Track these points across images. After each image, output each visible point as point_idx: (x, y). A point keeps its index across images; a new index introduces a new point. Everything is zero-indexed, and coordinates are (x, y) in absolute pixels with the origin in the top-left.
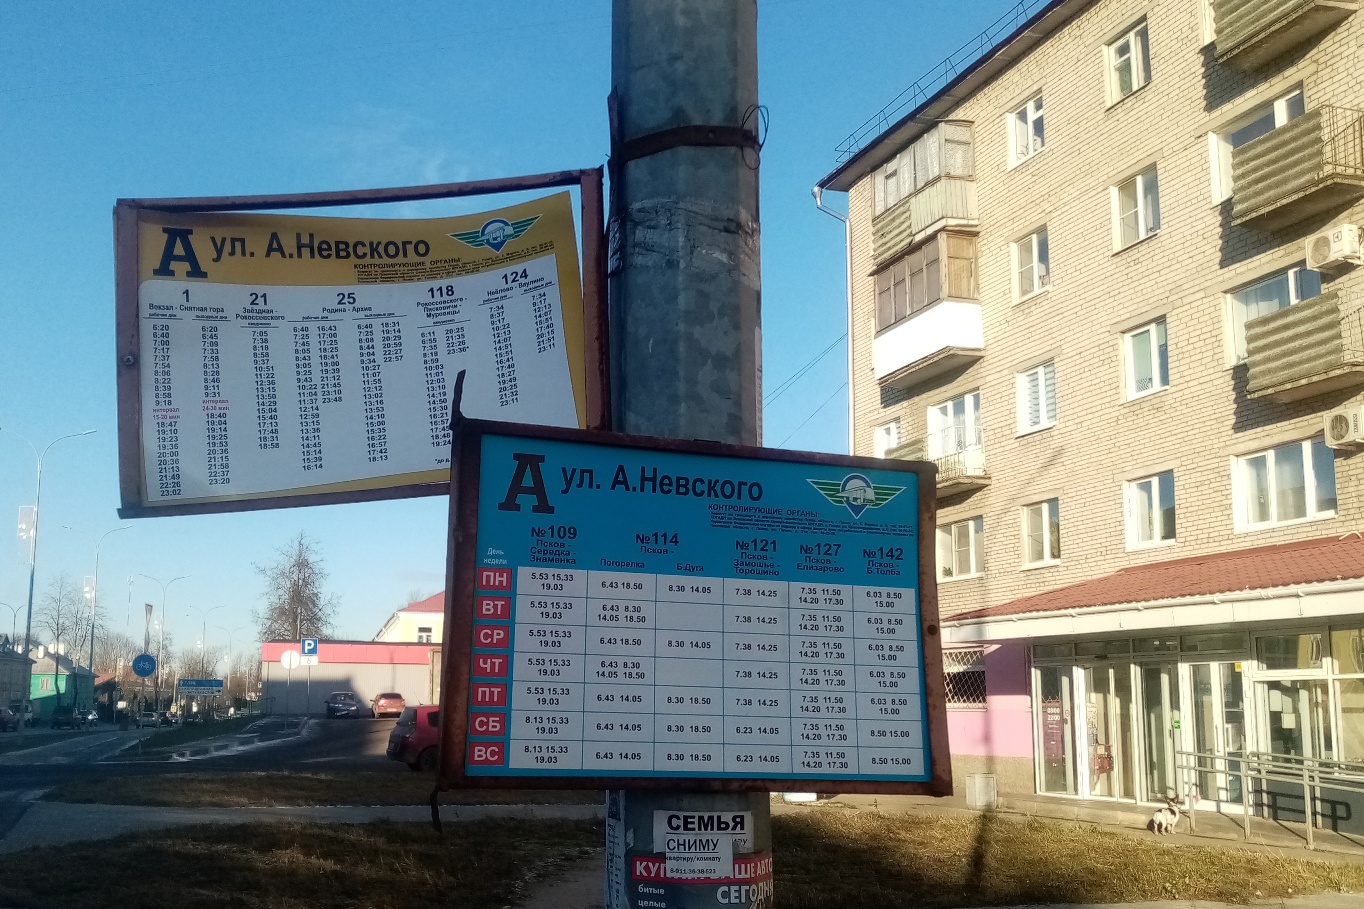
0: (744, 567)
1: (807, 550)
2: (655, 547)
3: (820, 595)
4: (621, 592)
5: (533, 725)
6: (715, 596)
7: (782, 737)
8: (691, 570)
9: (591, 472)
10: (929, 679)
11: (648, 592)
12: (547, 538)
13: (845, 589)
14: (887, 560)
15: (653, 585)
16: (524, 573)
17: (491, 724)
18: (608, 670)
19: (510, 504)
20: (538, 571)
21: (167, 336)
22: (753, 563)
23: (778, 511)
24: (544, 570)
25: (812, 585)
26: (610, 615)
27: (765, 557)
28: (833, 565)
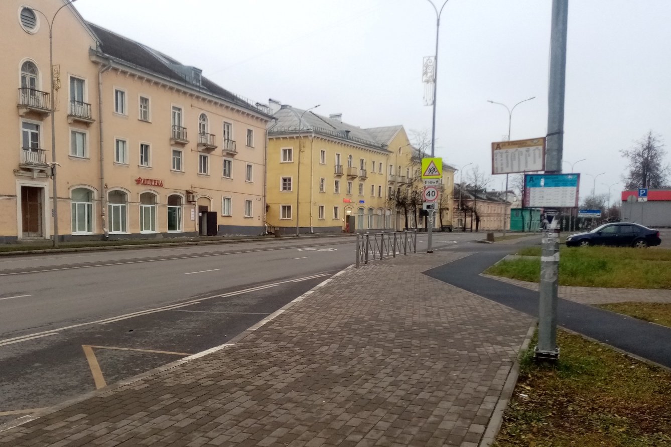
12: (533, 184)
14: (574, 184)
16: (532, 188)
19: (530, 182)
23: (561, 180)
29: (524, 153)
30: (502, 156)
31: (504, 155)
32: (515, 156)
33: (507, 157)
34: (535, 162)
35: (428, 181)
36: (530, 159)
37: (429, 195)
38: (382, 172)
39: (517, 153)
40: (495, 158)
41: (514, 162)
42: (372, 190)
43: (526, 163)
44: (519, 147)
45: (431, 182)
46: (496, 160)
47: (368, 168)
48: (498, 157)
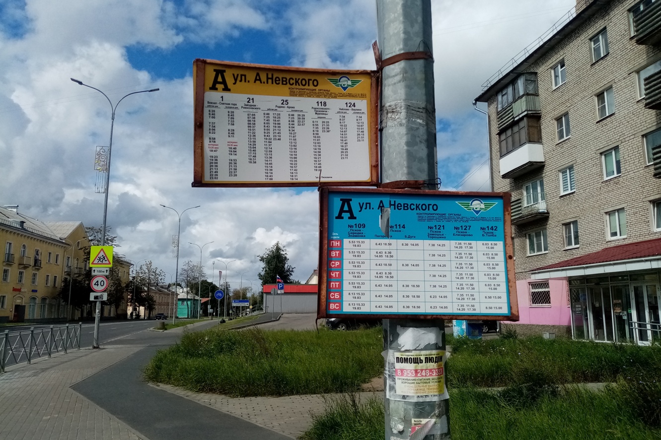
0: (432, 236)
1: (457, 228)
2: (396, 230)
3: (463, 245)
4: (383, 247)
5: (351, 296)
6: (420, 247)
7: (449, 299)
8: (410, 237)
9: (370, 204)
10: (509, 276)
11: (393, 246)
12: (354, 228)
13: (473, 243)
14: (491, 231)
15: (396, 244)
16: (346, 241)
17: (336, 295)
18: (379, 276)
19: (340, 217)
20: (351, 240)
21: (214, 114)
22: (435, 234)
23: (445, 214)
24: (354, 240)
25: (460, 242)
26: (379, 255)
27: (440, 232)
28: (468, 234)
29: (310, 116)
30: (231, 116)
31: (241, 116)
32: (278, 124)
33: (251, 124)
34: (344, 152)
35: (96, 270)
36: (330, 142)
37: (98, 285)
38: (59, 262)
39: (285, 114)
40: (207, 120)
41: (275, 143)
42: (47, 281)
43: (318, 153)
44: (293, 94)
45: (100, 271)
46: (213, 130)
47: (43, 258)
48: (219, 121)
